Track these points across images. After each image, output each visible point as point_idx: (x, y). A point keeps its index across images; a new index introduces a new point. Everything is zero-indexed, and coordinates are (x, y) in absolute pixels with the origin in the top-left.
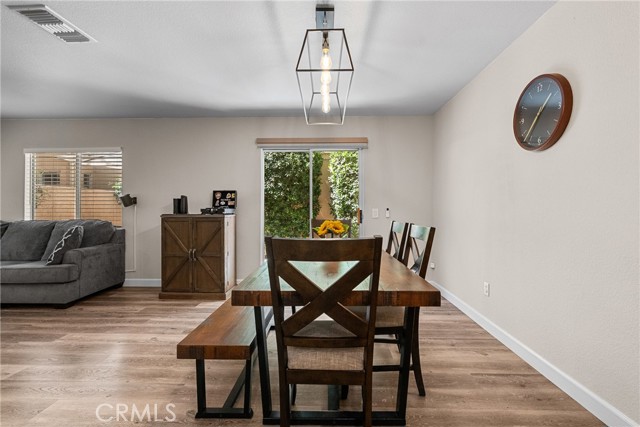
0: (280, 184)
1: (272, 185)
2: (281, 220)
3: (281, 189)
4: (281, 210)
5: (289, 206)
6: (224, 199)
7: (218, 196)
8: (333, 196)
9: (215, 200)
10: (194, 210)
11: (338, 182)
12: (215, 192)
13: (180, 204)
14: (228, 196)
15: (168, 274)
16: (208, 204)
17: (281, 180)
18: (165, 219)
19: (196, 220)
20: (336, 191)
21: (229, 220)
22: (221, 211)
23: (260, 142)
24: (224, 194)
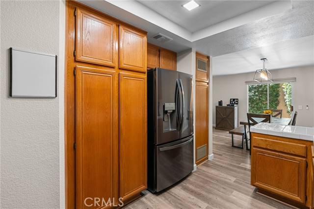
0: (257, 93)
1: (253, 94)
2: (257, 108)
3: (257, 96)
4: (257, 104)
5: (261, 102)
6: (234, 102)
7: (232, 100)
8: (285, 98)
9: (231, 101)
10: (224, 104)
11: (288, 92)
12: (231, 99)
13: (220, 103)
14: (235, 100)
15: (218, 122)
16: (229, 103)
17: (257, 91)
18: (217, 107)
19: (225, 108)
20: (287, 96)
21: (236, 108)
22: (233, 105)
23: (247, 82)
24: (234, 100)
